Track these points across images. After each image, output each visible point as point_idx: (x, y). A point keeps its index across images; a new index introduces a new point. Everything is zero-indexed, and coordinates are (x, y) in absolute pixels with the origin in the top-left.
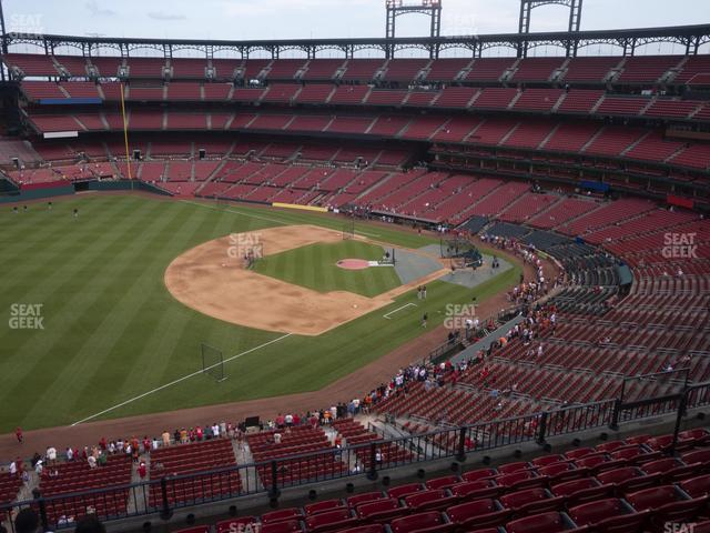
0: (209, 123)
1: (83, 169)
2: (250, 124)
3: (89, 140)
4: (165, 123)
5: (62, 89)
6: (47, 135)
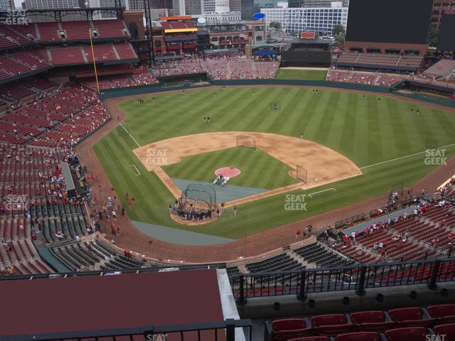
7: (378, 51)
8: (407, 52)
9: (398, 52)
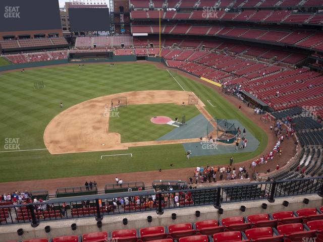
0: (208, 32)
1: (148, 52)
2: (227, 33)
3: (153, 37)
4: (188, 31)
5: (148, 14)
6: (134, 34)
7: (28, 37)
8: (50, 36)
9: (43, 36)
